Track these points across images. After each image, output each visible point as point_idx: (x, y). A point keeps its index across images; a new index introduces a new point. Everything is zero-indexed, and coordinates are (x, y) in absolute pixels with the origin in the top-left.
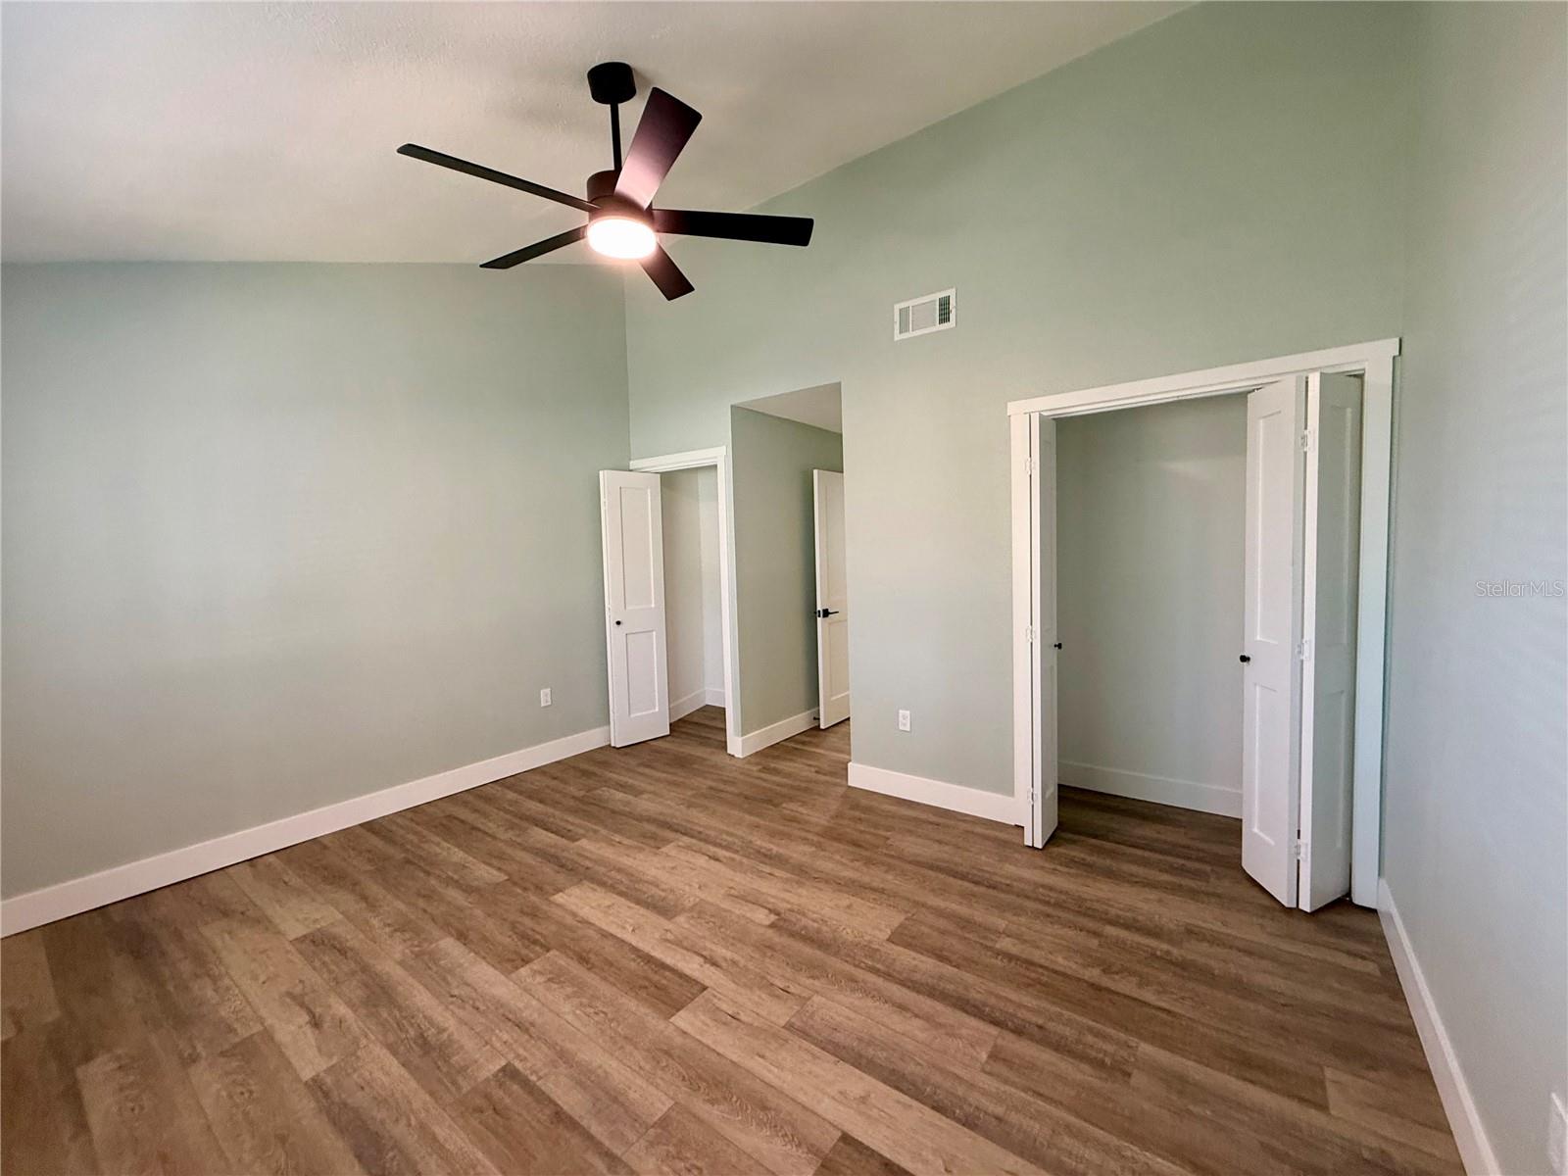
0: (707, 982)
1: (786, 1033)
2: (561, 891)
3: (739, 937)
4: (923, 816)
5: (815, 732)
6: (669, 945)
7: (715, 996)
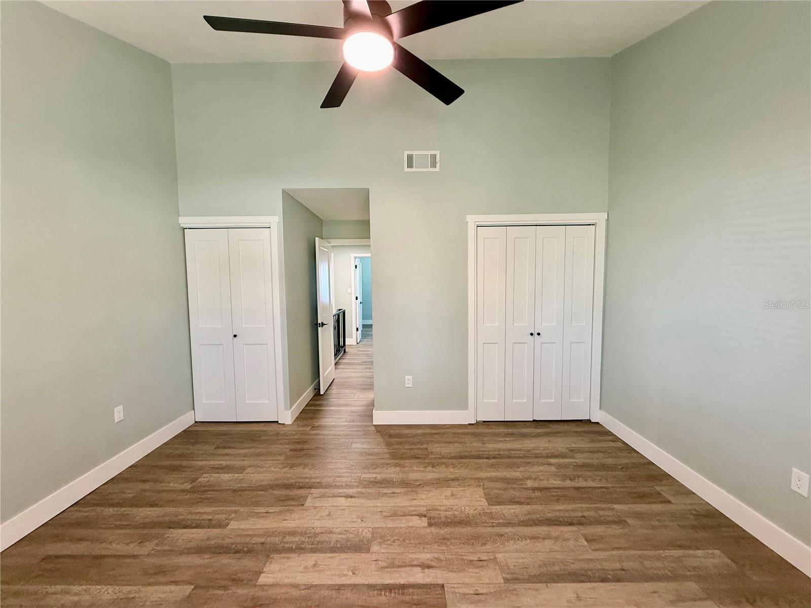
0: (440, 582)
1: (511, 586)
2: (261, 573)
3: (422, 542)
4: (428, 431)
5: (318, 397)
6: (389, 570)
7: (454, 588)
